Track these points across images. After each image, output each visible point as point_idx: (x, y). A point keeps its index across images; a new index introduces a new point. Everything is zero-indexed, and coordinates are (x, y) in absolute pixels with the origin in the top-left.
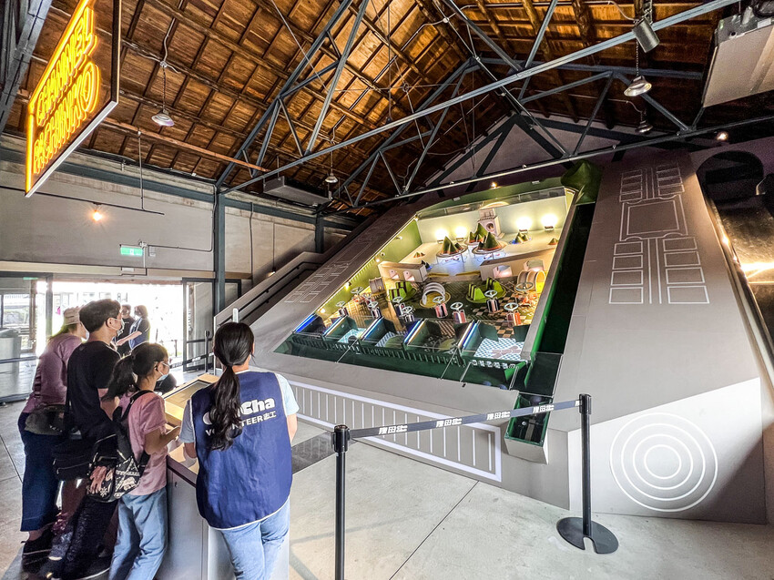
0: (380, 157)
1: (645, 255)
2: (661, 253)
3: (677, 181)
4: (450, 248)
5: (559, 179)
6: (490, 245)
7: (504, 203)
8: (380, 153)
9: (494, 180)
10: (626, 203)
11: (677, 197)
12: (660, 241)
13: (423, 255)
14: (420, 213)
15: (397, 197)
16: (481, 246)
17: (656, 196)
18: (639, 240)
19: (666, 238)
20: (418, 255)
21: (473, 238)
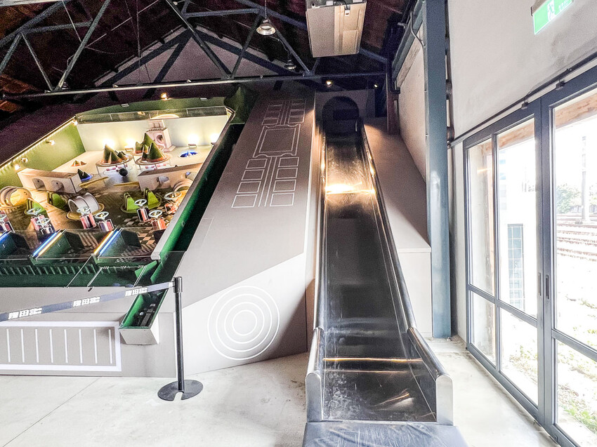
0: (22, 41)
1: (266, 169)
2: (276, 167)
3: (301, 113)
4: (112, 157)
5: (222, 99)
6: (153, 156)
7: (174, 116)
8: (21, 33)
9: (165, 90)
10: (266, 127)
11: (298, 126)
12: (279, 158)
13: (83, 163)
14: (82, 116)
15: (47, 93)
16: (145, 157)
17: (286, 123)
18: (265, 157)
19: (284, 156)
20: (77, 163)
21: (140, 149)
